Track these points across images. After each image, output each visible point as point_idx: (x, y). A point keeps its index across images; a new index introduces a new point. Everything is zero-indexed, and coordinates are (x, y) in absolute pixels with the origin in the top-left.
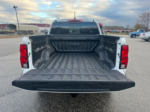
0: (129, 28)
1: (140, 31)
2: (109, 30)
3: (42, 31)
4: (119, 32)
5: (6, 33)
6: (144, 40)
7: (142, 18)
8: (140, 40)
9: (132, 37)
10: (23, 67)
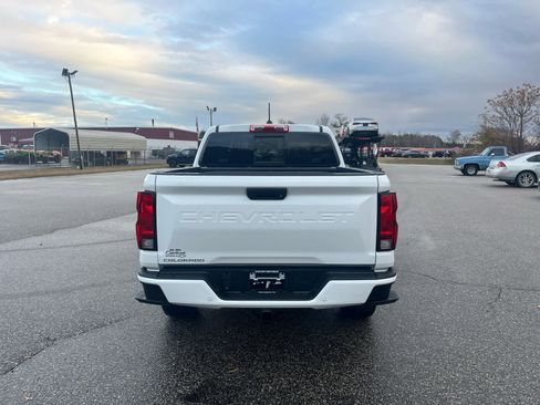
0: (459, 142)
1: (492, 152)
2: (390, 149)
3: (155, 153)
4: (423, 156)
5: (33, 159)
6: (504, 183)
7: (499, 108)
8: (490, 181)
9: (465, 172)
10: (141, 246)
